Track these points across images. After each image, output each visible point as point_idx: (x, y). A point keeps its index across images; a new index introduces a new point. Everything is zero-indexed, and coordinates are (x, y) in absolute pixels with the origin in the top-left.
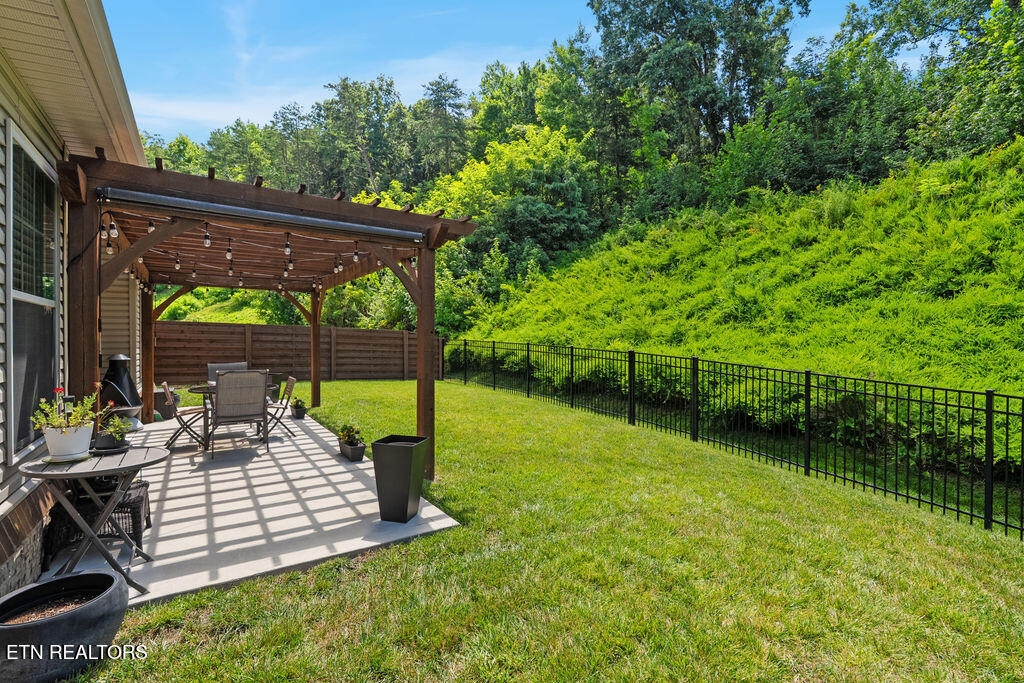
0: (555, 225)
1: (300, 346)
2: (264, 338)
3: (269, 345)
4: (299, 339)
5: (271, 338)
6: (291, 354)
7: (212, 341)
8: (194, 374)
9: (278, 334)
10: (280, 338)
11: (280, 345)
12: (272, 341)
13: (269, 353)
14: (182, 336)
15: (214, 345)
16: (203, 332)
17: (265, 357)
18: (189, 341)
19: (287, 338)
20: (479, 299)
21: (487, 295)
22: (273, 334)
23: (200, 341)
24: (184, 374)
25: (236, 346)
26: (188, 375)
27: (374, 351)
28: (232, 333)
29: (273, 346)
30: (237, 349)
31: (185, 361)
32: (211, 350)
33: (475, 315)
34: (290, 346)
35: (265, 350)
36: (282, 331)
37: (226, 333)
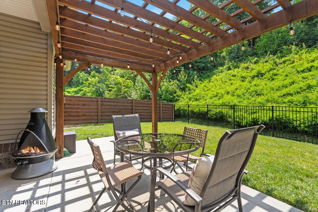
0: (200, 64)
1: (120, 107)
2: (106, 103)
3: (108, 107)
4: (120, 104)
5: (109, 104)
6: (117, 111)
7: (84, 105)
8: (76, 120)
9: (111, 102)
10: (112, 104)
11: (113, 107)
12: (109, 105)
13: (107, 110)
14: (70, 102)
15: (84, 107)
16: (80, 101)
17: (106, 112)
18: (74, 105)
19: (115, 104)
20: (178, 91)
21: (180, 88)
22: (109, 102)
23: (78, 105)
24: (71, 120)
25: (94, 107)
26: (73, 120)
27: (149, 110)
28: (92, 101)
29: (109, 107)
30: (94, 109)
31: (72, 114)
32: (83, 109)
33: (178, 96)
34: (116, 107)
35: (106, 109)
36: (113, 101)
37: (90, 101)
